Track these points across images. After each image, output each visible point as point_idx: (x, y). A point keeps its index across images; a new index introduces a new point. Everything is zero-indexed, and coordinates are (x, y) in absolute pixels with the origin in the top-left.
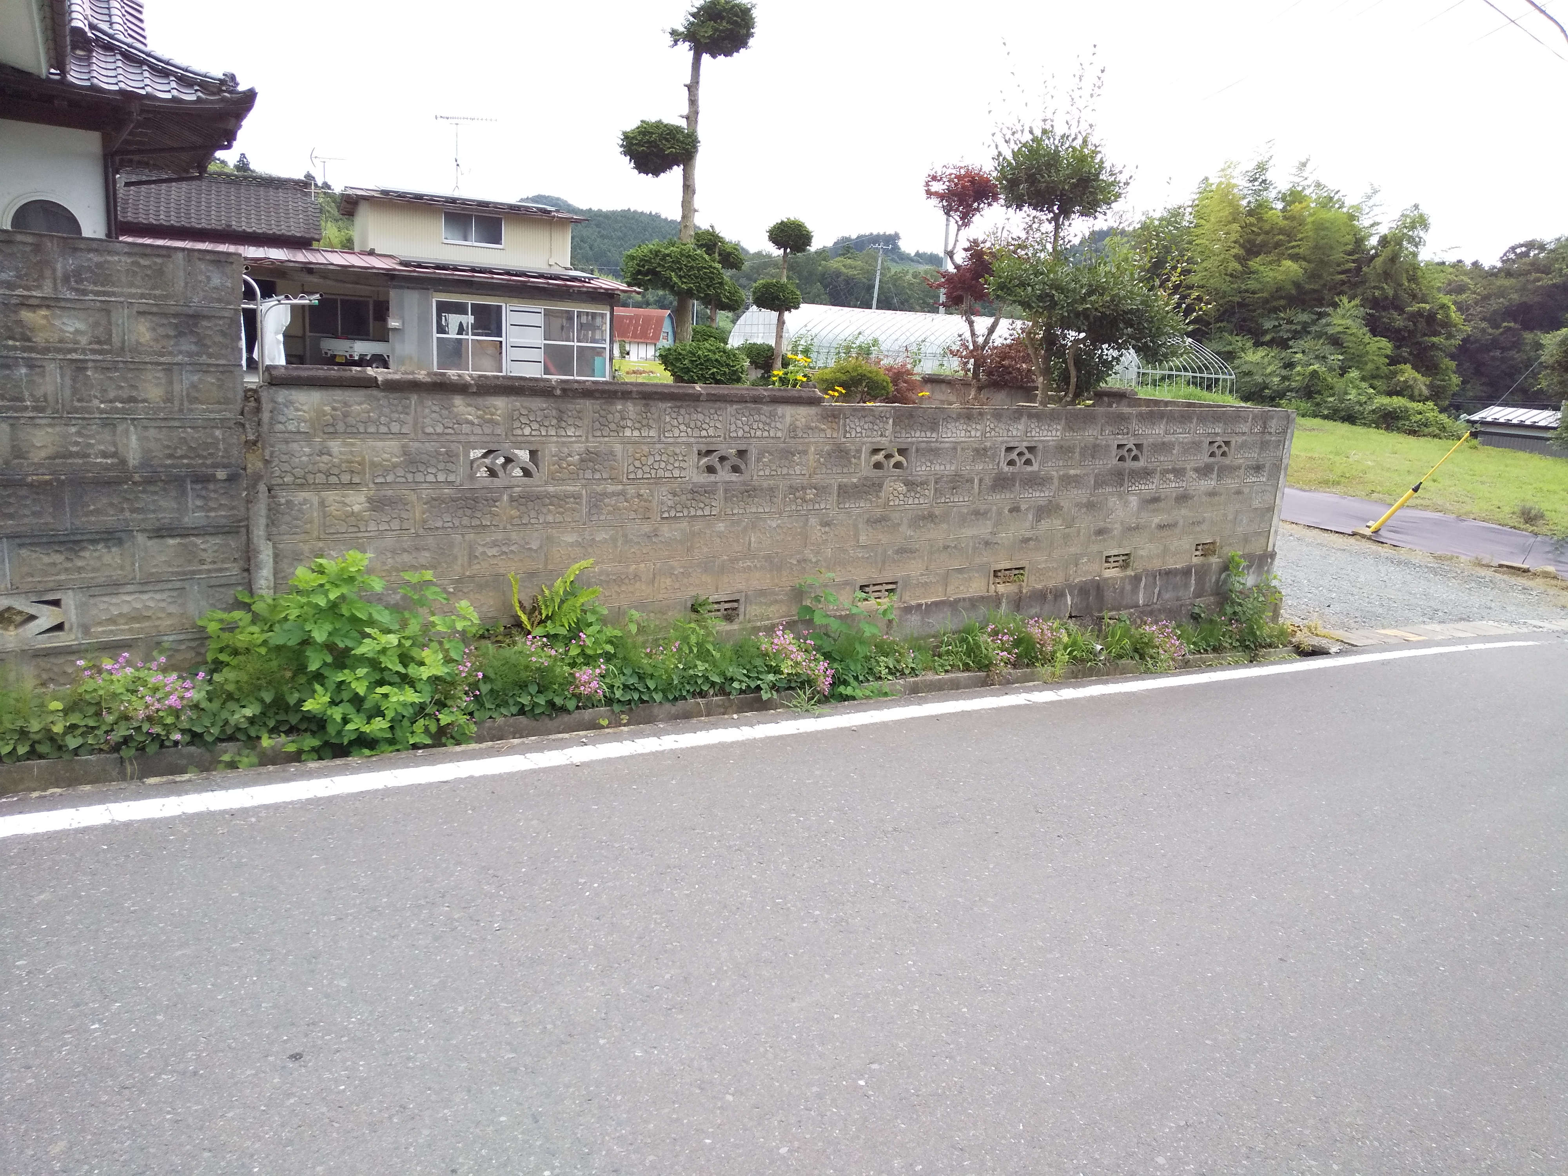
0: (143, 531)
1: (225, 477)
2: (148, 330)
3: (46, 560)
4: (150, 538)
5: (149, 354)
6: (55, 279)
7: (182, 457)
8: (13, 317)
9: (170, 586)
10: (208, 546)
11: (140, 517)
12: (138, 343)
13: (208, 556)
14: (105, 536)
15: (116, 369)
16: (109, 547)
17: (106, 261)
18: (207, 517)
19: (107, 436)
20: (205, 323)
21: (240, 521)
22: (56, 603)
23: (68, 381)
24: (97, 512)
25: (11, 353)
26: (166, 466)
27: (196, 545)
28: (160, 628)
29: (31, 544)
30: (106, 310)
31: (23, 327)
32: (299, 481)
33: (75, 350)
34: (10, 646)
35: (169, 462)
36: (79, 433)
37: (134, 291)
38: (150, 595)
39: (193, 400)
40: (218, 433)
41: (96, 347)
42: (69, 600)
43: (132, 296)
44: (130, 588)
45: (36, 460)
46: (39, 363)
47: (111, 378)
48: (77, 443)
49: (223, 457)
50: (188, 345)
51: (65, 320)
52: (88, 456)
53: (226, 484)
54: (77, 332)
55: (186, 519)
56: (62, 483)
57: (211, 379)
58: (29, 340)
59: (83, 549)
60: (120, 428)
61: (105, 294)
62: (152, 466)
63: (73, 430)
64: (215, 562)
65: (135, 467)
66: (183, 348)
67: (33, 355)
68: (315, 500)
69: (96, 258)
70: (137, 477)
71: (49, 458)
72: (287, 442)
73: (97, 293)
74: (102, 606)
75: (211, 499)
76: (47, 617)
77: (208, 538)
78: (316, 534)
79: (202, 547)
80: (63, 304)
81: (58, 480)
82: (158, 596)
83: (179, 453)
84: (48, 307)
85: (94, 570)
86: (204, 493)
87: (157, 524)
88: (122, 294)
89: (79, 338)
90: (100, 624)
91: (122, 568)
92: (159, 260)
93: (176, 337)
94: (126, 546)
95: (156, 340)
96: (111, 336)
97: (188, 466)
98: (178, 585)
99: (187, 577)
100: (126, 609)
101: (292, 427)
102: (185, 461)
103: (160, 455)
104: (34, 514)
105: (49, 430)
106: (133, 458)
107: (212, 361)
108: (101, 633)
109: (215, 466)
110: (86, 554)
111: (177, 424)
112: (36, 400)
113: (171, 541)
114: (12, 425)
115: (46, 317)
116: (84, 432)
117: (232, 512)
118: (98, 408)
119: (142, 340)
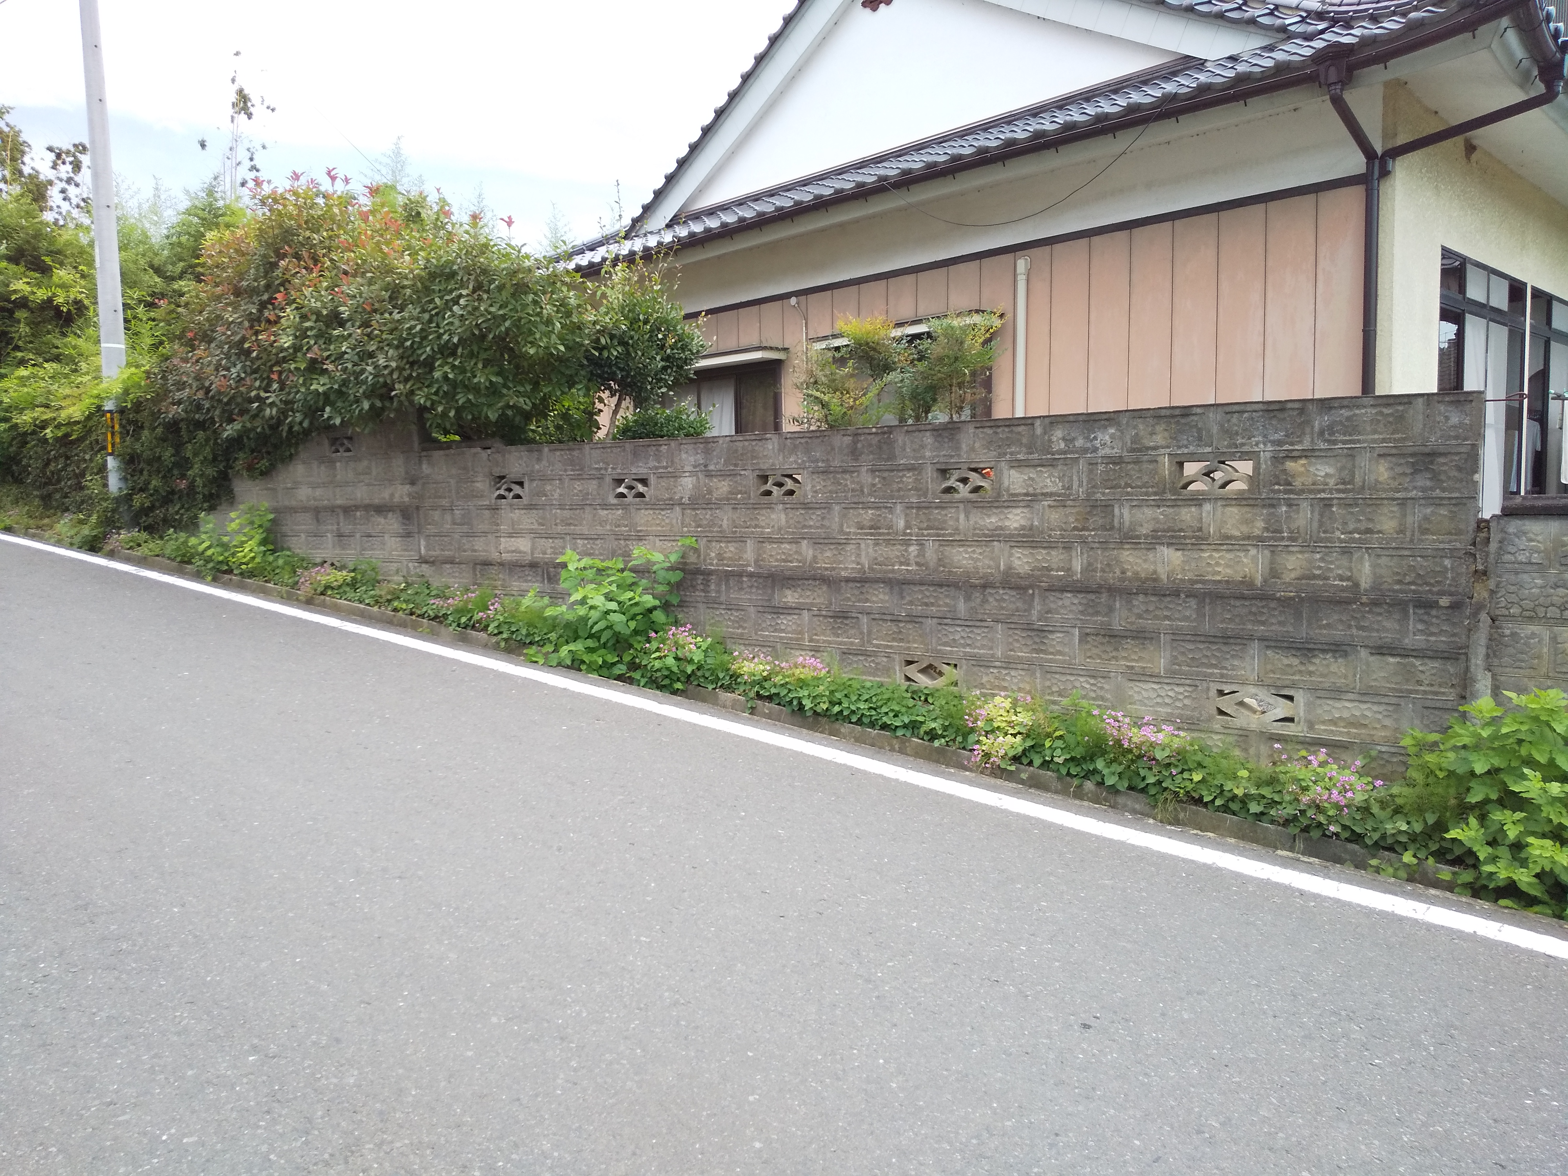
0: (1366, 647)
1: (1448, 604)
2: (1386, 470)
3: (1286, 661)
4: (1372, 654)
5: (1385, 490)
6: (1312, 434)
7: (1409, 583)
8: (1281, 467)
9: (1386, 700)
10: (1427, 669)
11: (1364, 634)
12: (1377, 481)
13: (1426, 678)
14: (1333, 648)
15: (1357, 505)
16: (1335, 657)
17: (1355, 415)
18: (1428, 641)
19: (1345, 562)
20: (1442, 460)
21: (1460, 648)
22: (1290, 698)
23: (1317, 516)
24: (1328, 626)
25: (1276, 496)
26: (1394, 591)
27: (1414, 666)
28: (1375, 738)
29: (1276, 647)
30: (1351, 455)
31: (1286, 474)
32: (1527, 614)
33: (1324, 491)
34: (1253, 726)
35: (1397, 587)
36: (1322, 559)
37: (1376, 436)
38: (1369, 705)
39: (1424, 531)
40: (1447, 562)
41: (1341, 487)
42: (1300, 697)
43: (1374, 441)
44: (1351, 696)
45: (1288, 580)
46: (1296, 502)
47: (1352, 513)
48: (1320, 568)
49: (1450, 585)
50: (1422, 481)
51: (1319, 467)
52: (1327, 578)
53: (1450, 611)
54: (1327, 475)
55: (1407, 641)
56: (1302, 599)
57: (1443, 511)
58: (1290, 484)
59: (1314, 656)
60: (1356, 556)
61: (1350, 442)
62: (1380, 590)
63: (1318, 556)
64: (1432, 685)
65: (1365, 590)
66: (1419, 484)
67: (1292, 496)
68: (1546, 635)
69: (1345, 413)
70: (1364, 599)
71: (1298, 579)
72: (1517, 573)
73: (1344, 442)
74: (1326, 708)
75: (1432, 624)
76: (1282, 709)
77: (1426, 661)
78: (1544, 670)
79: (1420, 668)
80: (1317, 454)
81: (1299, 597)
82: (1375, 708)
83: (1408, 579)
84: (1306, 457)
85: (1322, 675)
86: (1426, 617)
87: (1379, 643)
88: (1365, 441)
89: (1328, 480)
90: (1323, 722)
91: (1346, 677)
92: (1401, 408)
93: (1412, 474)
94: (1350, 658)
95: (1394, 478)
96: (1353, 477)
97: (1414, 592)
98: (1394, 701)
99: (1404, 695)
100: (1346, 714)
101: (1522, 558)
102: (1413, 587)
103: (1390, 580)
104: (1280, 623)
105: (1300, 556)
106: (1365, 582)
107: (1446, 495)
108: (1323, 731)
109: (1442, 593)
110: (1317, 661)
111: (1406, 553)
112: (1292, 532)
113: (1391, 660)
114: (1272, 552)
115: (1304, 465)
116: (1327, 558)
117: (1453, 639)
118: (1339, 538)
119: (1381, 479)
